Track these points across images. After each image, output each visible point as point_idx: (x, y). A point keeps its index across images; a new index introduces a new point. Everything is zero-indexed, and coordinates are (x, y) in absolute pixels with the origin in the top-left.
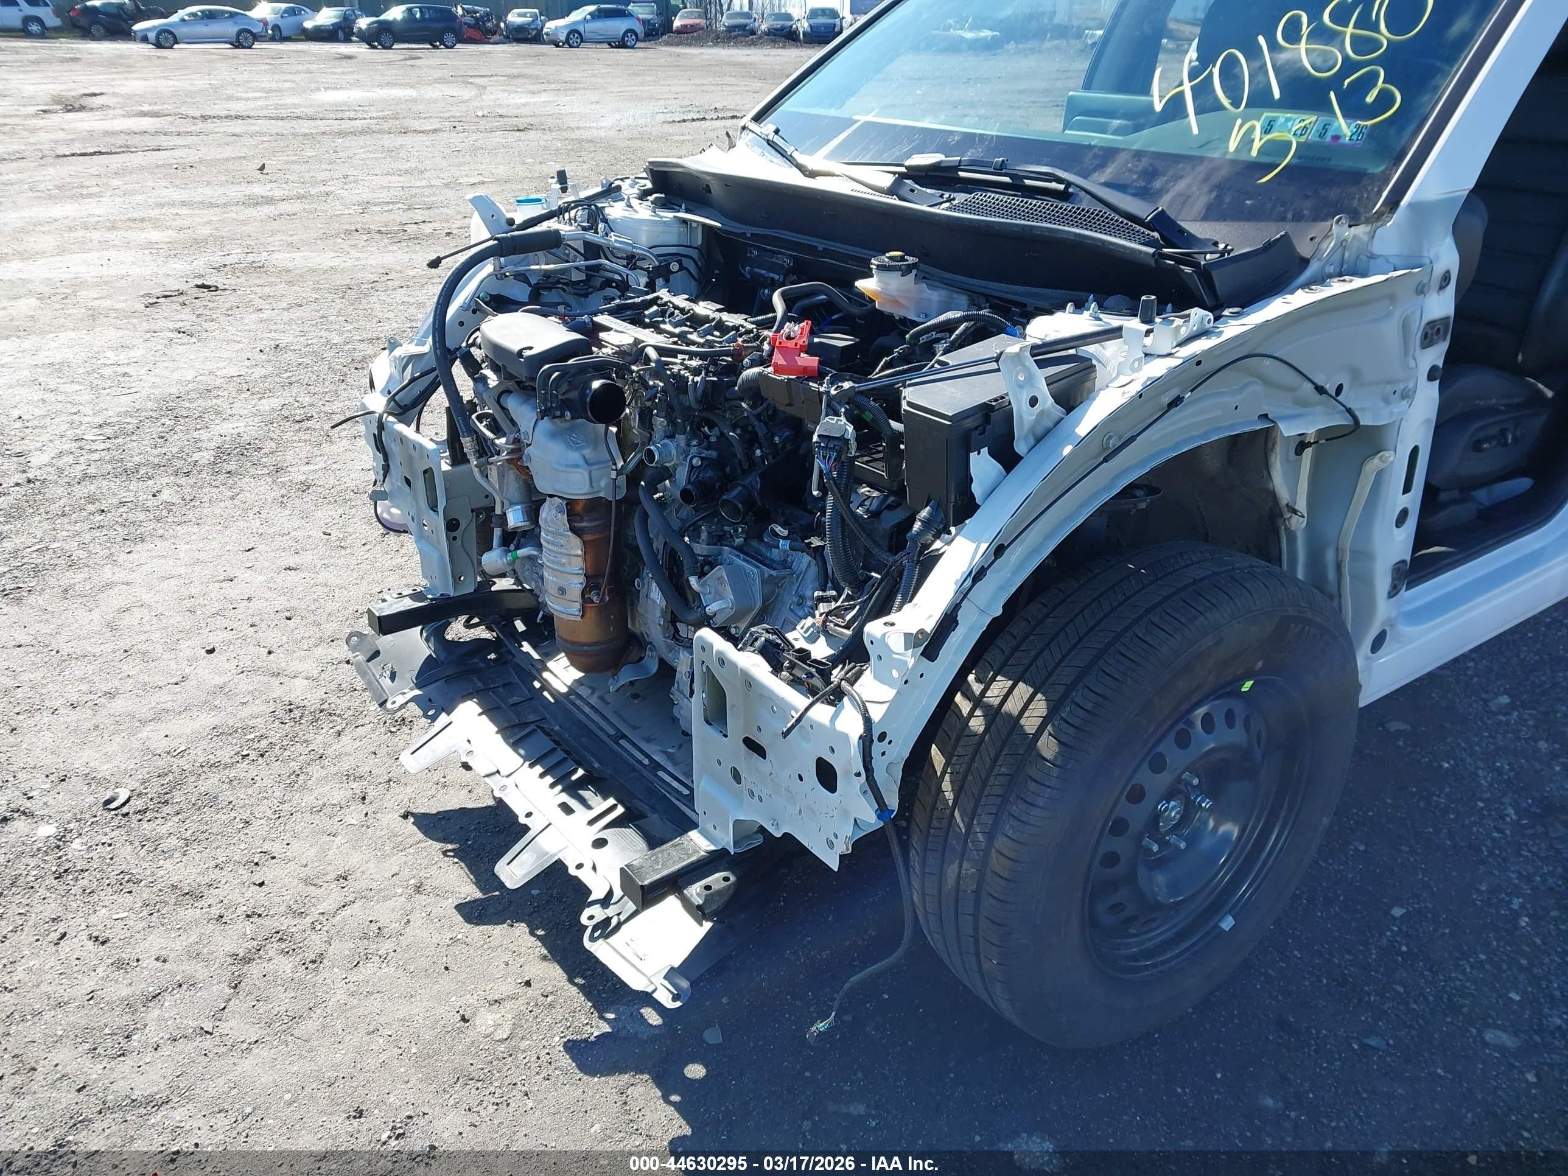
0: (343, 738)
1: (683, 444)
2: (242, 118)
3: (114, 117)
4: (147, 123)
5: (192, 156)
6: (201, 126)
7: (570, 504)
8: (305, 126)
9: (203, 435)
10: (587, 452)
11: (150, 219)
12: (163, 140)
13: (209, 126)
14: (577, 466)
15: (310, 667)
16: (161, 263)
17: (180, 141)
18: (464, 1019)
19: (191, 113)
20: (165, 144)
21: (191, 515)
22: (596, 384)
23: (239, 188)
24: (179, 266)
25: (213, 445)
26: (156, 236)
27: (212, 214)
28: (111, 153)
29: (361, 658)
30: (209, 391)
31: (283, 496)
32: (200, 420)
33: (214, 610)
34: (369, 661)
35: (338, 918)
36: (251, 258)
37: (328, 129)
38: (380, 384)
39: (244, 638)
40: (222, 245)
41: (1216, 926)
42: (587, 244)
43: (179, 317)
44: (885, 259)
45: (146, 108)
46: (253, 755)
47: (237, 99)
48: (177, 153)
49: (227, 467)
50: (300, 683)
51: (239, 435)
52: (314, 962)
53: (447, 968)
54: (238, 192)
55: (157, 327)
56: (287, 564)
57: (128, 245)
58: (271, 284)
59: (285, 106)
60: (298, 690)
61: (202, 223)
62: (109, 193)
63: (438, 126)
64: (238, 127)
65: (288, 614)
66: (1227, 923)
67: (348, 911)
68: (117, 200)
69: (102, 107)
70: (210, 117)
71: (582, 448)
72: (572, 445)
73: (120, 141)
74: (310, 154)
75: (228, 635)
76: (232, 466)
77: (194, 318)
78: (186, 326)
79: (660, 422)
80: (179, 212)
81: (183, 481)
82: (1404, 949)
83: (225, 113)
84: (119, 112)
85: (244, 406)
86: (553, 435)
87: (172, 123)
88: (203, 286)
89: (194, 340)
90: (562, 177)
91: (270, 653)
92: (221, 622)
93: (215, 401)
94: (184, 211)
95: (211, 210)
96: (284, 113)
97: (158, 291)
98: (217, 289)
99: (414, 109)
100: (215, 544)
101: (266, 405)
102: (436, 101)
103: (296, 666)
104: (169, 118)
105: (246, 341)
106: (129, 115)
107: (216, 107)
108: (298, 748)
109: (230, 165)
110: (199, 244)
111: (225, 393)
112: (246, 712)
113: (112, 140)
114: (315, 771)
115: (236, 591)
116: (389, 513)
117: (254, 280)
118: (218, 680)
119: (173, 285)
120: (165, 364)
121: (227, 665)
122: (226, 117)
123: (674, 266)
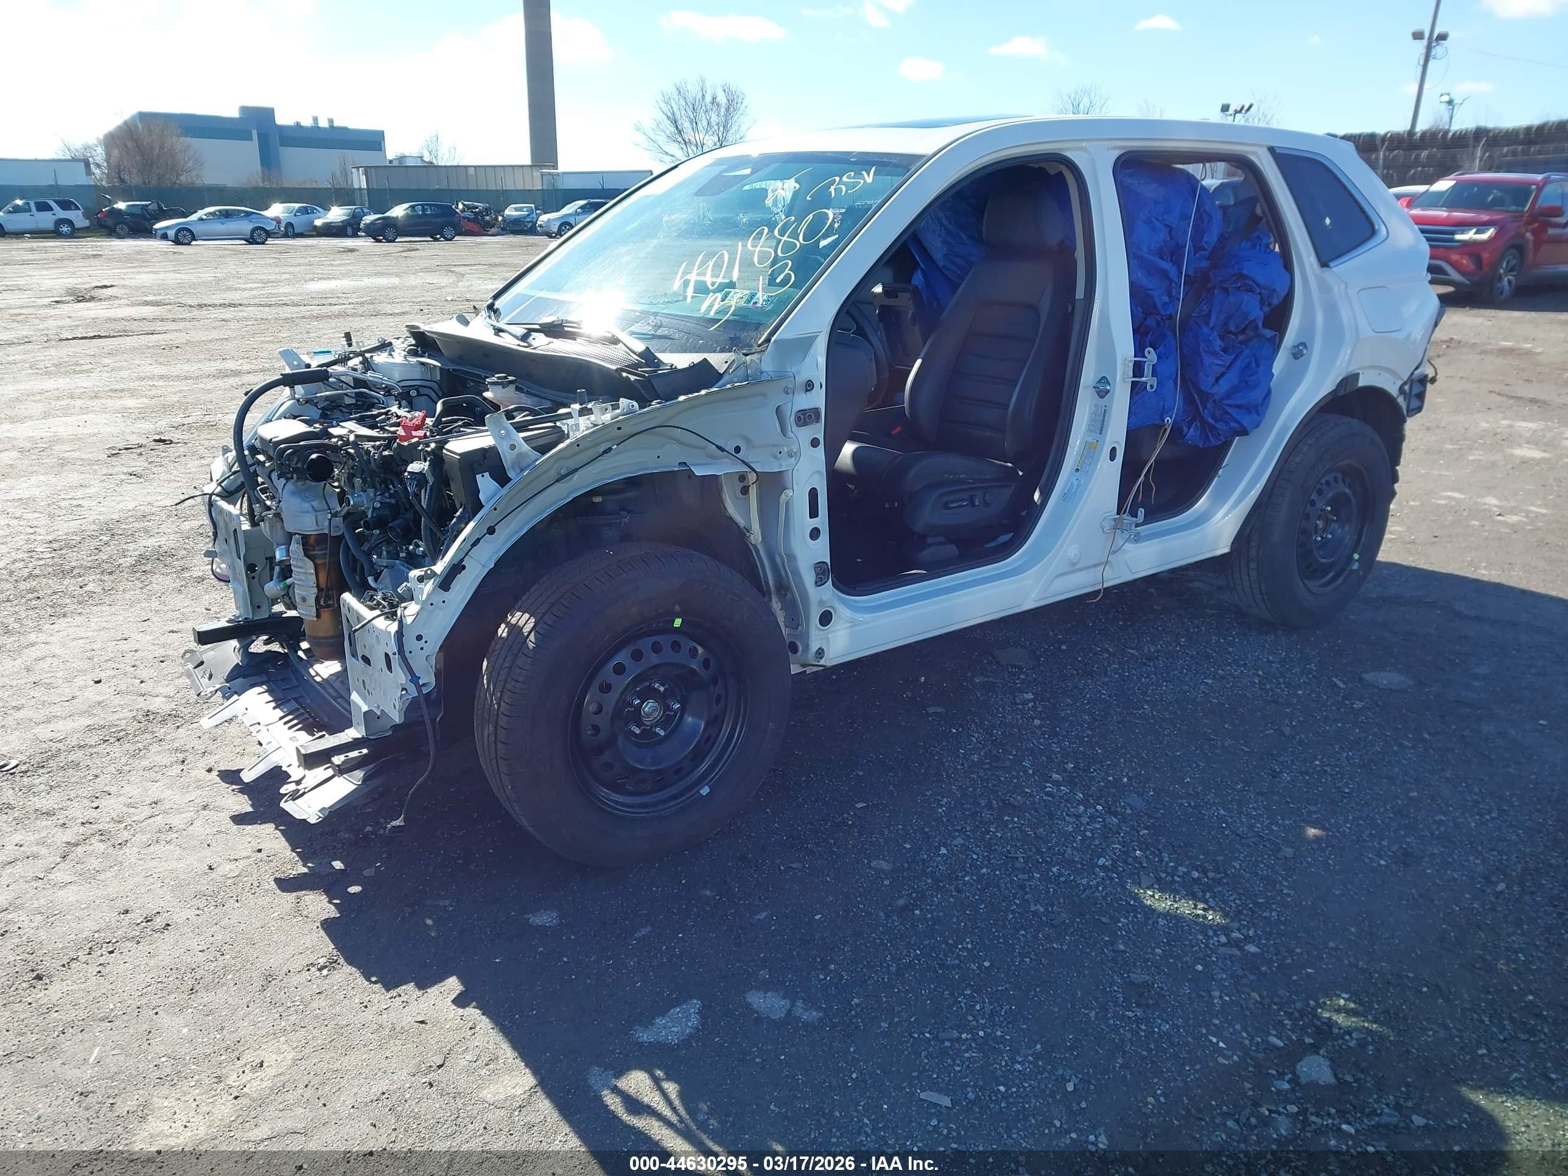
0: (180, 730)
1: (372, 495)
2: (234, 305)
3: (119, 306)
4: (147, 311)
5: (179, 338)
6: (196, 313)
7: (305, 539)
8: (289, 311)
9: (131, 546)
10: (315, 504)
11: (129, 389)
12: (158, 326)
13: (204, 312)
14: (308, 512)
15: (170, 690)
16: (130, 424)
17: (173, 326)
18: (211, 868)
19: (190, 302)
20: (160, 329)
21: (107, 600)
22: (314, 456)
23: (213, 364)
24: (145, 426)
25: (137, 553)
26: (130, 402)
27: (183, 385)
28: (106, 337)
29: (190, 666)
30: (145, 516)
31: (182, 586)
32: (132, 536)
33: (108, 658)
34: (195, 668)
35: (144, 823)
36: (207, 418)
37: (308, 313)
38: (217, 476)
39: (125, 674)
40: (186, 409)
41: (698, 792)
42: (355, 380)
43: (134, 464)
44: (494, 379)
45: (150, 298)
46: (112, 740)
47: (235, 290)
48: (168, 336)
49: (144, 568)
50: (160, 699)
51: (160, 546)
52: (120, 844)
53: (209, 845)
54: (212, 367)
55: (114, 472)
56: (171, 629)
57: (104, 410)
58: (218, 439)
59: (277, 295)
60: (158, 704)
61: (171, 393)
62: (99, 370)
63: (408, 309)
64: (228, 314)
65: (162, 659)
66: (705, 791)
67: (152, 819)
68: (105, 375)
69: (110, 298)
70: (206, 305)
71: (313, 500)
72: (305, 499)
73: (120, 326)
74: (284, 335)
75: (115, 672)
76: (148, 567)
77: (146, 464)
78: (138, 470)
79: (358, 481)
80: (156, 384)
81: (106, 577)
82: (850, 822)
83: (222, 301)
84: (125, 301)
85: (169, 527)
86: (293, 493)
87: (170, 311)
88: (160, 441)
89: (142, 480)
90: (348, 336)
91: (142, 682)
92: (110, 664)
93: (147, 523)
94: (161, 383)
95: (184, 382)
96: (273, 300)
97: (121, 445)
98: (171, 442)
99: (392, 294)
100: (121, 618)
101: (186, 526)
102: (414, 288)
103: (160, 690)
104: (169, 307)
105: (185, 481)
106: (133, 305)
107: (214, 297)
108: (146, 736)
109: (211, 346)
110: (166, 409)
111: (157, 518)
112: (116, 716)
113: (113, 326)
114: (155, 748)
115: (128, 646)
116: (220, 568)
117: (205, 435)
118: (99, 698)
119: (134, 440)
120: (113, 498)
121: (108, 690)
122: (220, 305)
123: (413, 393)
